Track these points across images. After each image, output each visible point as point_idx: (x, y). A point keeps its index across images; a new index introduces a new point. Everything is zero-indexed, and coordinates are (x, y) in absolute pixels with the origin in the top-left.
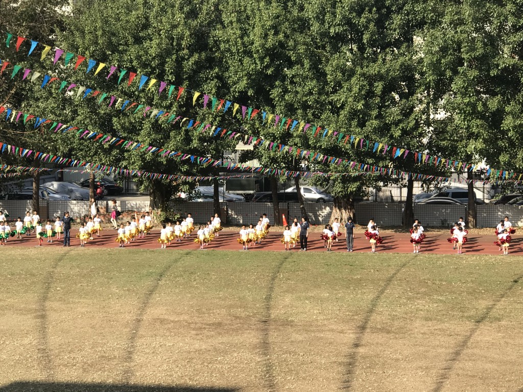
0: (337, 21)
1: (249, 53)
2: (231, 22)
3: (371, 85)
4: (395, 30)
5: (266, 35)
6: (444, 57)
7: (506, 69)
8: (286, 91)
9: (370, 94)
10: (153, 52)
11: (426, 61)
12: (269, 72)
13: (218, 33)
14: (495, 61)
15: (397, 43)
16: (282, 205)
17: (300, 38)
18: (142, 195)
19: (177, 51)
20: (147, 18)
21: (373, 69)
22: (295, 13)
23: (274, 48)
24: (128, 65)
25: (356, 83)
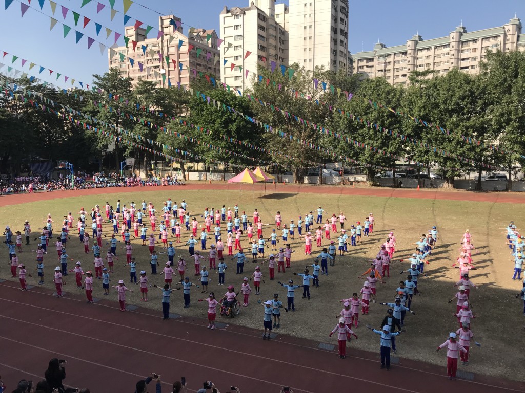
0: (453, 104)
5: (420, 110)
11: (494, 120)
13: (399, 110)
16: (422, 180)
18: (364, 174)
19: (382, 118)
20: (370, 105)
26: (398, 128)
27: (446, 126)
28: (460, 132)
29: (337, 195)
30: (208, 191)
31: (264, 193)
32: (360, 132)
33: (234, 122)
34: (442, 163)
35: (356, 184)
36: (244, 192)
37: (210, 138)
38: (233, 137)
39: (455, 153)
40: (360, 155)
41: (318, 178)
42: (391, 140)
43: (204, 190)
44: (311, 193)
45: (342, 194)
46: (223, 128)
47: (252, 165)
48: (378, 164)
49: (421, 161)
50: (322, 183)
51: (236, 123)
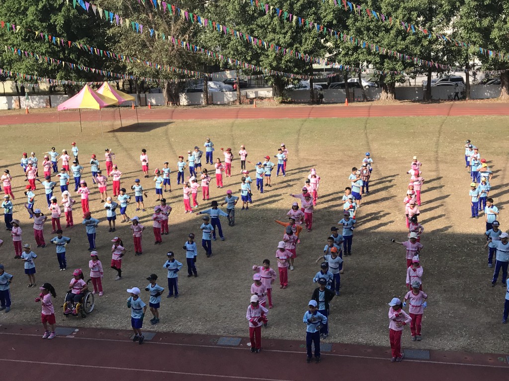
3: (410, 14)
9: (409, 19)
16: (351, 90)
18: (268, 87)
21: (411, 4)
25: (400, 13)
26: (315, 13)
27: (381, 8)
28: (401, 17)
29: (231, 121)
30: (24, 126)
31: (118, 124)
32: (259, 21)
33: (60, 10)
34: (377, 63)
35: (259, 102)
36: (85, 124)
37: (20, 38)
38: (59, 36)
39: (395, 48)
40: (262, 58)
41: (202, 95)
42: (305, 32)
43: (18, 125)
44: (193, 119)
45: (237, 118)
46: (41, 21)
47: (95, 80)
48: (288, 70)
49: (348, 63)
50: (208, 104)
51: (63, 13)
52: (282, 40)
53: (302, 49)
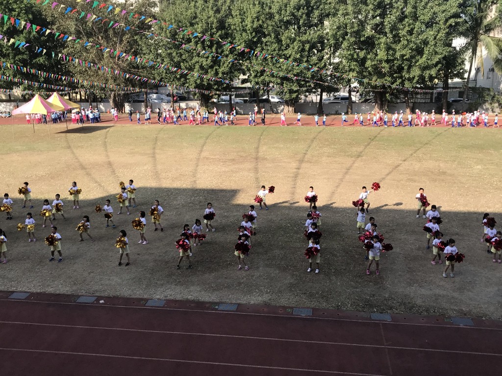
0: (288, 14)
1: (245, 30)
2: (236, 15)
3: (303, 46)
4: (315, 18)
5: (253, 21)
6: (338, 31)
7: (368, 37)
8: (263, 49)
9: (303, 50)
10: (199, 30)
11: (330, 34)
12: (255, 40)
13: (230, 20)
14: (363, 33)
15: (316, 25)
16: (261, 105)
17: (269, 22)
18: (196, 100)
19: (211, 30)
20: (196, 13)
21: (304, 38)
22: (267, 10)
23: (257, 28)
24: (188, 37)
25: (296, 45)
40: (189, 77)
41: (142, 105)
42: (223, 57)
52: (204, 63)
53: (221, 70)
